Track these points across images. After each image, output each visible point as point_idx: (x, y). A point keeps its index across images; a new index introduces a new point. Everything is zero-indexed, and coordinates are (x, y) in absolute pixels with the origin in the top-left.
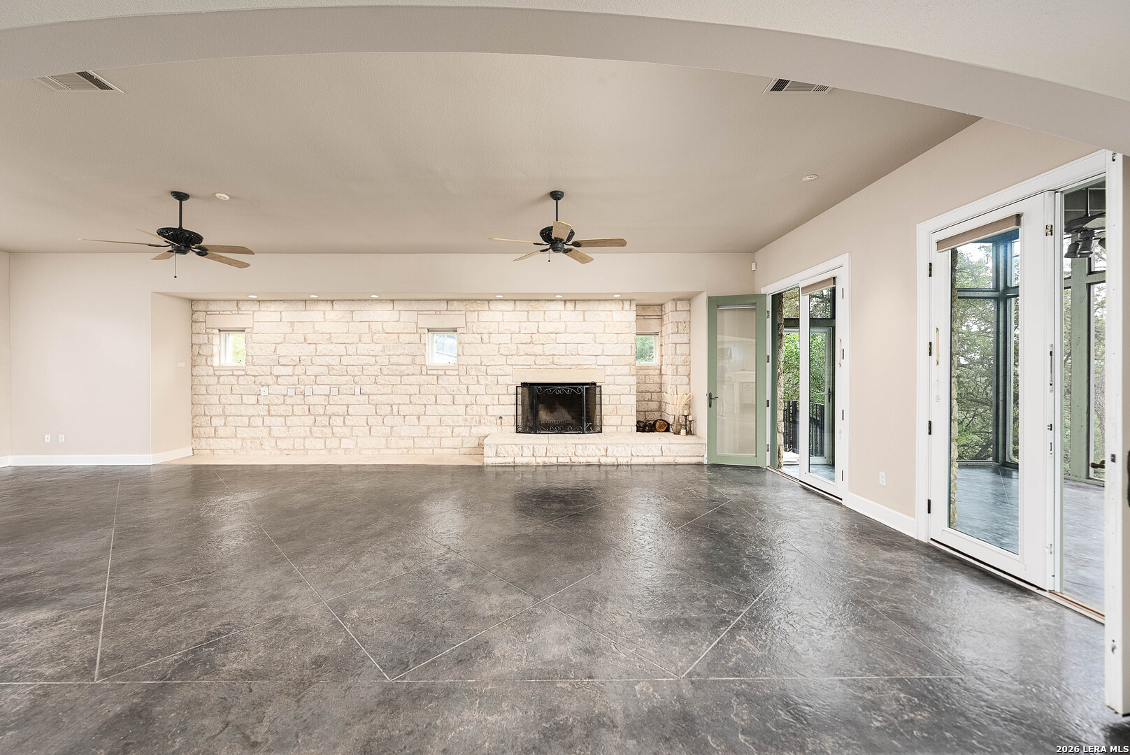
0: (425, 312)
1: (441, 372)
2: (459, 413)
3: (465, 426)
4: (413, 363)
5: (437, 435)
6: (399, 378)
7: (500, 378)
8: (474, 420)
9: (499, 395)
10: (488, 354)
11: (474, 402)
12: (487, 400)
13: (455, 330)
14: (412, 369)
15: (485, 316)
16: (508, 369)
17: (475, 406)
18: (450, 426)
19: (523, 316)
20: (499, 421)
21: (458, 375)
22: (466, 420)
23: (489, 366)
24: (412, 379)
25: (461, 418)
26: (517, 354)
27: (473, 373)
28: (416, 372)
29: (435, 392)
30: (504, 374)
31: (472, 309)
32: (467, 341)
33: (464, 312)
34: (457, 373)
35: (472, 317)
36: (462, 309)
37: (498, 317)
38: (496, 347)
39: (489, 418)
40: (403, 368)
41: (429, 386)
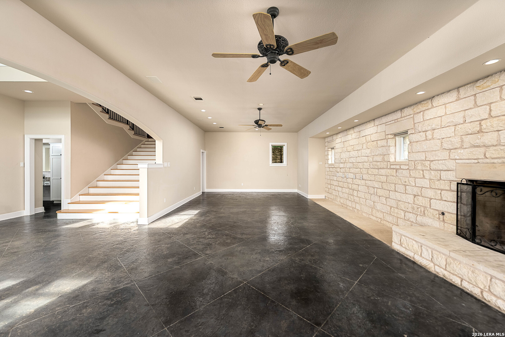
0: (389, 123)
1: (398, 167)
2: (409, 201)
3: (413, 213)
4: (384, 160)
5: (395, 215)
6: (377, 170)
7: (443, 173)
8: (419, 209)
9: (442, 190)
10: (432, 149)
11: (420, 194)
12: (430, 193)
13: (406, 133)
14: (383, 165)
15: (430, 114)
16: (451, 164)
17: (420, 198)
18: (403, 210)
19: (470, 102)
20: (441, 216)
21: (408, 169)
22: (413, 208)
23: (433, 161)
24: (383, 172)
25: (410, 205)
26: (462, 147)
27: (419, 167)
28: (385, 167)
29: (394, 182)
30: (446, 168)
31: (418, 111)
32: (415, 140)
33: (413, 115)
34: (407, 167)
35: (419, 118)
36: (411, 113)
37: (440, 111)
38: (439, 142)
39: (432, 211)
40: (378, 163)
41: (391, 177)
